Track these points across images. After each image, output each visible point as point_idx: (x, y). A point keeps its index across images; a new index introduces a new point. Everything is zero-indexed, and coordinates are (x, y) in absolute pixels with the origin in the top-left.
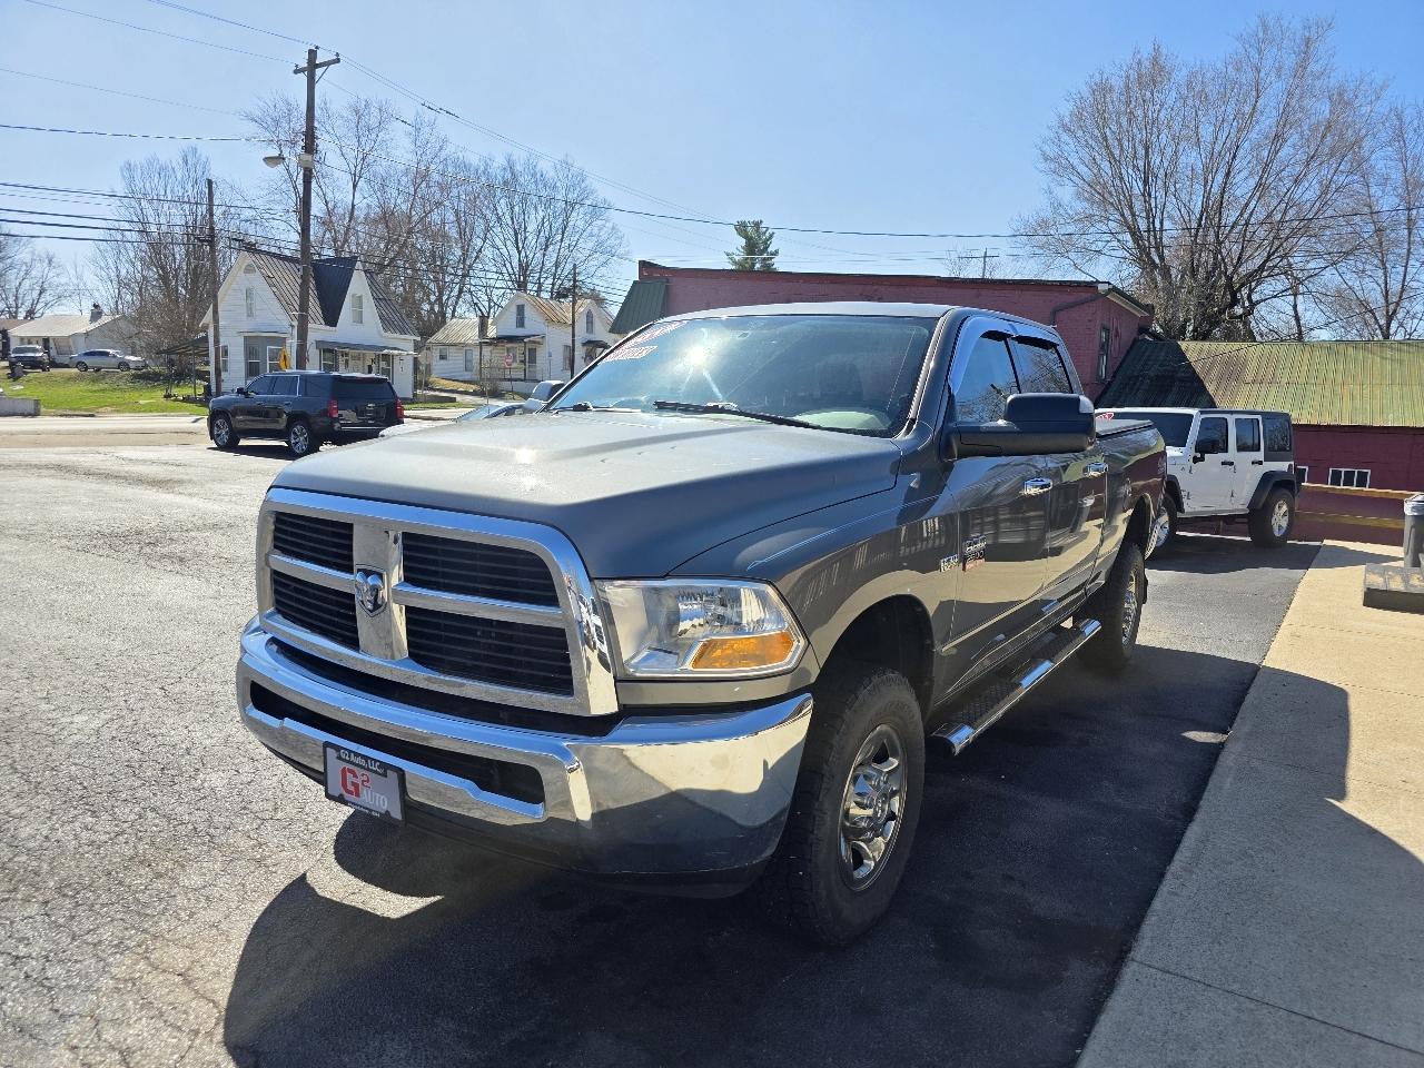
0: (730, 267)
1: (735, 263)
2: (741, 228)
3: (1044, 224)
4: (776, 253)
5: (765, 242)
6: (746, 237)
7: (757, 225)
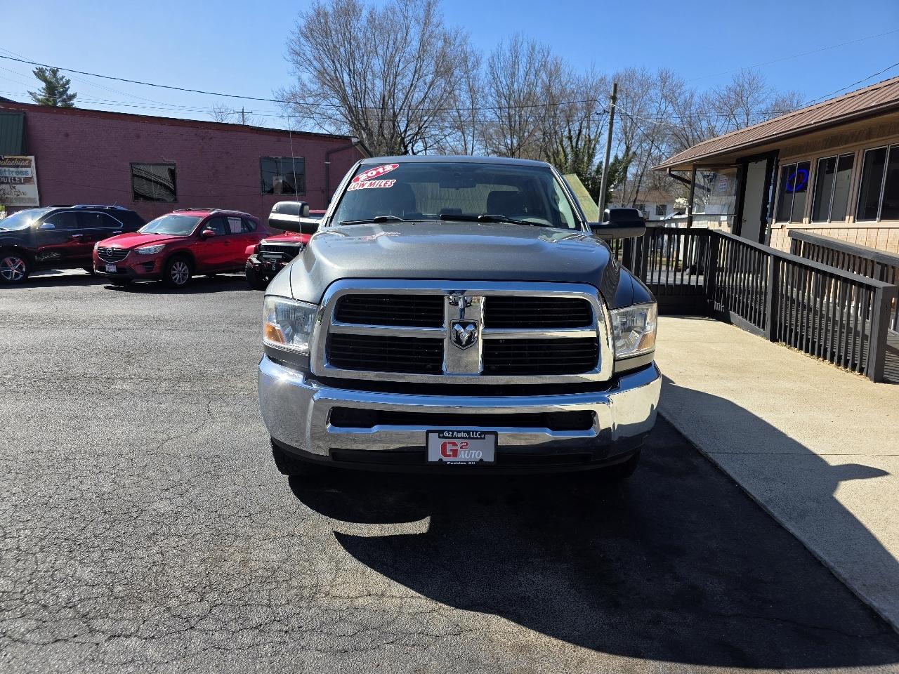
0: (32, 102)
1: (38, 100)
2: (40, 74)
3: (294, 95)
4: (74, 96)
5: (63, 86)
6: (45, 79)
7: (55, 72)
